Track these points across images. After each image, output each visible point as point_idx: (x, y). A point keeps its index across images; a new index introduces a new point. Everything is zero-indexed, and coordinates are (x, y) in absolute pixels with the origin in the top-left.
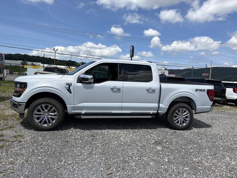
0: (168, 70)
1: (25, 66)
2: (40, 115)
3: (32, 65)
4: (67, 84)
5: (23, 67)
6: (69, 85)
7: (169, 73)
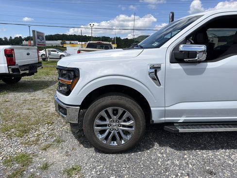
0: (218, 37)
1: (65, 46)
2: (106, 125)
3: (70, 43)
4: (152, 67)
5: (63, 47)
6: (156, 69)
7: (219, 41)
